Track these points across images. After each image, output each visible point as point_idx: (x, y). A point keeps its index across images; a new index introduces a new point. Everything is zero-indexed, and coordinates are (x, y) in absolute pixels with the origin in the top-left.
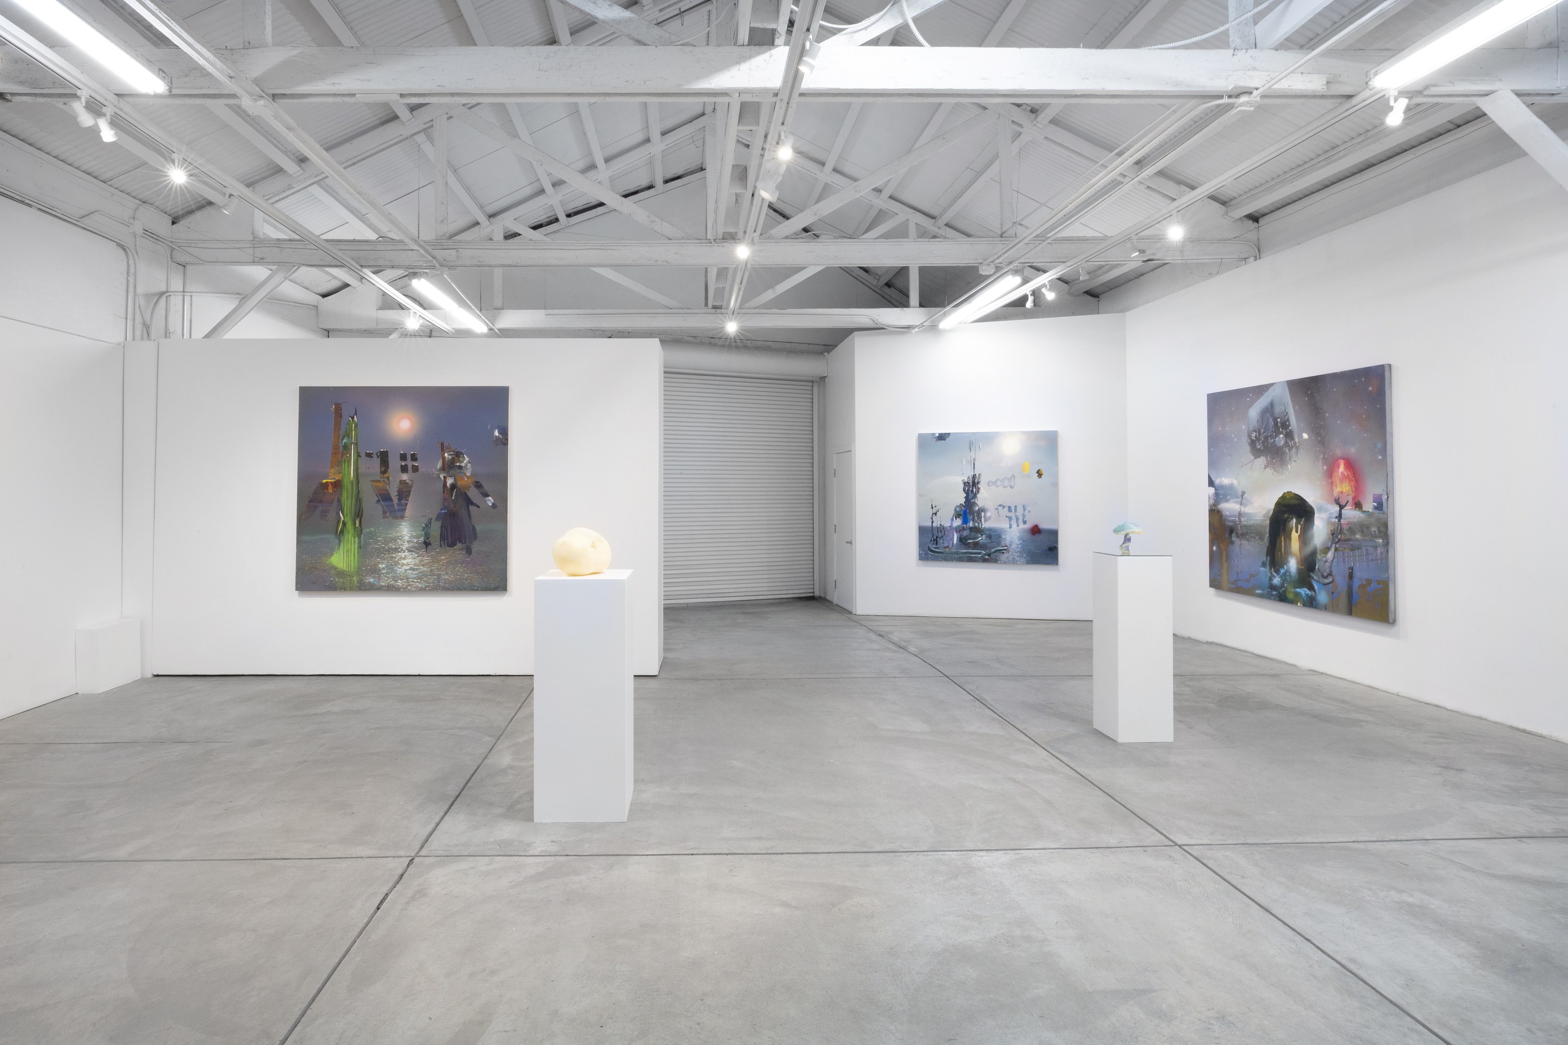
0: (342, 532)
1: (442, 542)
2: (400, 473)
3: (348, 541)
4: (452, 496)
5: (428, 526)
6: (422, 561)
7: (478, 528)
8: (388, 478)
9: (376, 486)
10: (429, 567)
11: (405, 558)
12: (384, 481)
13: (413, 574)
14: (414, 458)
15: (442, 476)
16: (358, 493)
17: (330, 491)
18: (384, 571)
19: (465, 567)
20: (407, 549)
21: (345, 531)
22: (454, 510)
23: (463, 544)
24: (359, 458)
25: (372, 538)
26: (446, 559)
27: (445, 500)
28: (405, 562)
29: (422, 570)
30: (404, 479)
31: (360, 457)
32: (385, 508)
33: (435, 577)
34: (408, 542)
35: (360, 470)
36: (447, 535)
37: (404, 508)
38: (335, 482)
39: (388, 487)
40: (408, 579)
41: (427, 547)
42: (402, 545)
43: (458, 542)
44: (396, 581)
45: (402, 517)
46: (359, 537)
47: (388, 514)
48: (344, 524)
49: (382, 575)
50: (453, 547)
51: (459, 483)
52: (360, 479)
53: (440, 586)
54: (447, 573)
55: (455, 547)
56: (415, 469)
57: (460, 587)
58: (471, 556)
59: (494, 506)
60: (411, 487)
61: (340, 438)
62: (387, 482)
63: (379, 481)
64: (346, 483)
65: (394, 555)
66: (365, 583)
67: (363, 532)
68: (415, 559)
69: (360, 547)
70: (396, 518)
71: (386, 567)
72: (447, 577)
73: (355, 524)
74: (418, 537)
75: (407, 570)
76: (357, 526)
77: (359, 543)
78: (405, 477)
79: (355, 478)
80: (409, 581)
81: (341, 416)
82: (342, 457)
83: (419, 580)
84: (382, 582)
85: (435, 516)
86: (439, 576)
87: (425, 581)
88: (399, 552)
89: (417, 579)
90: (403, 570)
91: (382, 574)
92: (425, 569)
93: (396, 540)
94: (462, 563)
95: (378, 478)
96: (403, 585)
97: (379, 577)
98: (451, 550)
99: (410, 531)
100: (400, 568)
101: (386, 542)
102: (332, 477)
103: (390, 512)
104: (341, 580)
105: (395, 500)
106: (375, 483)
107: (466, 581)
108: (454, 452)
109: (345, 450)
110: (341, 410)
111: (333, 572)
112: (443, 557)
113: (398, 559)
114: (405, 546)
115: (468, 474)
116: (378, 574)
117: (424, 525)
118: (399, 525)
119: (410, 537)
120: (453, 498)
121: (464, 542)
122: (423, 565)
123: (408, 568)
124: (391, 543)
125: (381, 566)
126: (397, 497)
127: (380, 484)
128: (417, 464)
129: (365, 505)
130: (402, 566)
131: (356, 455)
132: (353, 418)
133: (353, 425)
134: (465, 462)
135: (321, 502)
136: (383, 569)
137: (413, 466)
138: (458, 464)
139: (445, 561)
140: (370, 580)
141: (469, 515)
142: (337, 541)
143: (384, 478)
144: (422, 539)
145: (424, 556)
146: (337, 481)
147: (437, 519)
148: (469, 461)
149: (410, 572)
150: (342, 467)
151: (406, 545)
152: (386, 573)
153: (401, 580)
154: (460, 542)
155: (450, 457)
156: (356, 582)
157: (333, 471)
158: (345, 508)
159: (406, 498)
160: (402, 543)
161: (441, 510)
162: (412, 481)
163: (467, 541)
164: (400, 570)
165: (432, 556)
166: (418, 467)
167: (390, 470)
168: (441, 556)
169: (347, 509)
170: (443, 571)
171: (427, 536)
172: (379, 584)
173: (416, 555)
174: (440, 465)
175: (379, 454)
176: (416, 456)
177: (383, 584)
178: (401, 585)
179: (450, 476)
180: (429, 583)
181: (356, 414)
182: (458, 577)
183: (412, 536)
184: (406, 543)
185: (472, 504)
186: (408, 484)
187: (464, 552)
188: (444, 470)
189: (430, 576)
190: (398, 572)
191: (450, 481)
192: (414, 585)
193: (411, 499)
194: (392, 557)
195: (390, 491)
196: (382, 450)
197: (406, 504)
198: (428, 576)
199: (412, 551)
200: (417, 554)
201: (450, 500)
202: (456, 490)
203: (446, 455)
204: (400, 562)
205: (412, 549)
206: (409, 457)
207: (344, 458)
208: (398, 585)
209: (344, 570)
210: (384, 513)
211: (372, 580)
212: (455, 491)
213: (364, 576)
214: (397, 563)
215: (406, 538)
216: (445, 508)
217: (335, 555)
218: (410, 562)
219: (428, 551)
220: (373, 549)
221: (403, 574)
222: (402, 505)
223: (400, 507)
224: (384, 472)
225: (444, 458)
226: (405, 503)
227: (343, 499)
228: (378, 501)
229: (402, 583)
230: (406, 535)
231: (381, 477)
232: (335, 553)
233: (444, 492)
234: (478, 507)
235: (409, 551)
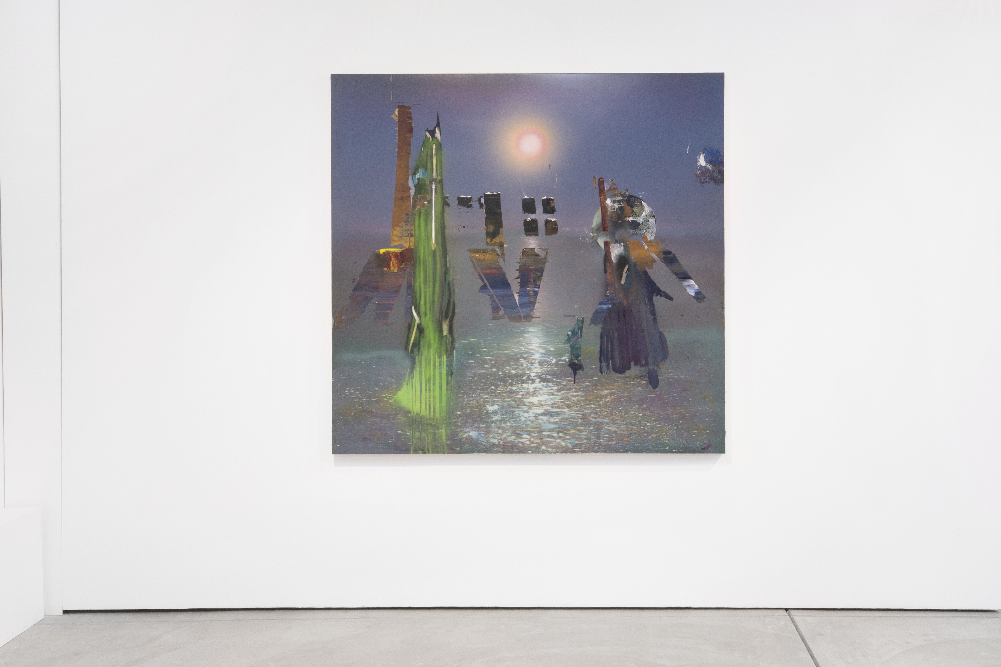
0: (417, 344)
1: (604, 364)
2: (524, 236)
3: (428, 361)
4: (621, 279)
5: (577, 333)
6: (566, 398)
7: (671, 337)
8: (501, 245)
9: (479, 260)
10: (579, 410)
11: (534, 394)
12: (494, 251)
13: (550, 423)
14: (548, 207)
15: (601, 242)
16: (446, 272)
17: (394, 269)
18: (496, 418)
19: (645, 409)
20: (539, 377)
21: (422, 343)
22: (625, 303)
23: (642, 366)
24: (447, 209)
25: (472, 356)
26: (611, 394)
27: (607, 285)
28: (535, 400)
29: (566, 416)
30: (532, 247)
31: (448, 205)
32: (497, 301)
33: (591, 428)
34: (540, 363)
35: (447, 231)
36: (612, 350)
37: (532, 300)
38: (401, 253)
39: (501, 262)
40: (540, 432)
41: (575, 374)
42: (529, 369)
43: (632, 364)
44: (519, 435)
45: (529, 317)
46: (450, 355)
47: (502, 312)
48: (421, 330)
49: (493, 425)
50: (624, 372)
51: (634, 255)
52: (449, 249)
53: (600, 444)
54: (614, 422)
55: (628, 373)
56: (552, 228)
57: (639, 446)
58: (657, 389)
59: (699, 296)
60: (544, 261)
61: (411, 171)
62: (498, 251)
63: (485, 251)
64: (423, 254)
65: (514, 388)
66: (460, 440)
67: (457, 345)
68: (553, 394)
69: (450, 373)
70: (518, 319)
71: (501, 410)
72: (613, 428)
73: (441, 330)
74: (558, 354)
75: (541, 415)
76: (445, 333)
77: (450, 365)
78: (532, 243)
79: (440, 243)
80: (544, 436)
81: (411, 131)
82: (414, 206)
83: (561, 434)
84: (494, 438)
85: (588, 316)
86: (598, 426)
87: (573, 436)
88: (523, 382)
89: (558, 432)
90: (531, 414)
91: (493, 422)
92: (573, 414)
93: (517, 360)
94: (641, 402)
95: (484, 246)
96: (532, 442)
97: (486, 427)
98: (619, 379)
99: (543, 343)
100: (526, 412)
101: (500, 363)
102: (395, 244)
103: (506, 307)
104: (417, 434)
105: (515, 285)
106: (477, 255)
107: (649, 435)
108: (623, 196)
109: (420, 193)
110: (411, 118)
111: (401, 419)
112: (605, 392)
113: (523, 395)
114: (535, 370)
115: (650, 237)
116: (486, 422)
117: (569, 333)
118: (524, 332)
119: (543, 355)
120: (623, 282)
121: (643, 362)
122: (568, 406)
123: (540, 411)
124: (509, 365)
125: (490, 408)
126: (519, 280)
127: (487, 256)
128: (554, 220)
129: (459, 296)
130: (530, 408)
131: (440, 202)
132: (433, 133)
133: (434, 147)
134: (644, 214)
135: (376, 289)
136: (495, 413)
137: (547, 222)
138: (631, 219)
139: (609, 399)
140: (471, 434)
141: (653, 313)
142: (408, 362)
143: (494, 245)
144: (566, 358)
145: (570, 389)
146: (407, 250)
147: (594, 320)
148: (651, 212)
149: (544, 418)
150: (414, 224)
151: (537, 369)
152: (500, 421)
153: (529, 433)
154: (636, 364)
155: (616, 206)
156: (444, 438)
157: (397, 231)
158: (422, 302)
159: (535, 281)
160: (529, 365)
161: (601, 303)
162: (546, 251)
163: (650, 363)
164: (526, 415)
165: (585, 390)
166: (556, 225)
167: (503, 230)
168: (602, 390)
169: (425, 303)
170: (605, 417)
171: (575, 352)
172: (488, 442)
173: (555, 388)
174: (597, 220)
175: (482, 201)
176: (553, 205)
177: (495, 441)
178: (528, 443)
179: (617, 242)
180: (581, 439)
181: (438, 125)
182: (634, 427)
183: (548, 353)
184: (536, 365)
185: (659, 292)
186: (538, 255)
187: (644, 382)
188: (605, 229)
189: (581, 425)
190: (523, 419)
191: (616, 251)
192: (552, 442)
193: (542, 284)
194: (512, 392)
195: (506, 270)
196: (489, 193)
197: (536, 293)
198: (577, 426)
199: (548, 381)
200: (557, 385)
201: (616, 286)
202: (627, 267)
203: (608, 201)
204: (525, 400)
205: (548, 377)
206: (539, 208)
207: (418, 207)
208: (523, 443)
209: (423, 416)
210: (495, 309)
211: (473, 434)
212: (626, 269)
213: (460, 426)
214: (520, 403)
215: (537, 356)
216: (608, 300)
217: (405, 387)
218: (545, 401)
219: (577, 381)
220: (475, 375)
221: (532, 422)
222: (527, 295)
223: (526, 299)
224: (492, 235)
225: (604, 208)
226: (534, 291)
227: (417, 284)
228: (484, 288)
229: (529, 440)
230: (536, 351)
231: (487, 244)
232: (405, 384)
233: (605, 272)
234: (670, 298)
235: (543, 380)
